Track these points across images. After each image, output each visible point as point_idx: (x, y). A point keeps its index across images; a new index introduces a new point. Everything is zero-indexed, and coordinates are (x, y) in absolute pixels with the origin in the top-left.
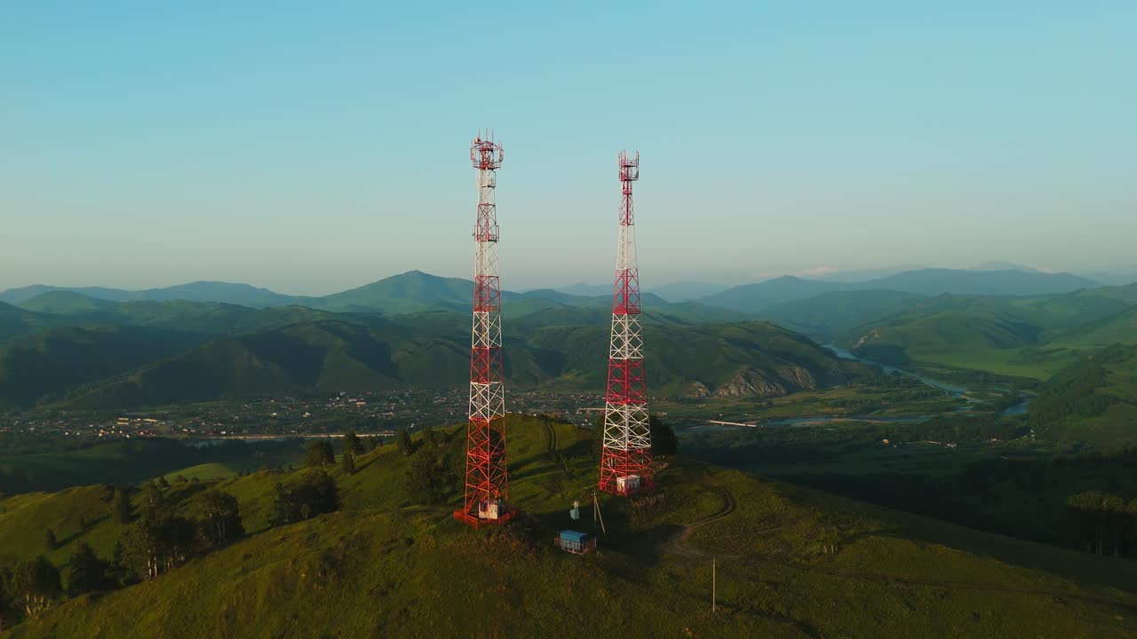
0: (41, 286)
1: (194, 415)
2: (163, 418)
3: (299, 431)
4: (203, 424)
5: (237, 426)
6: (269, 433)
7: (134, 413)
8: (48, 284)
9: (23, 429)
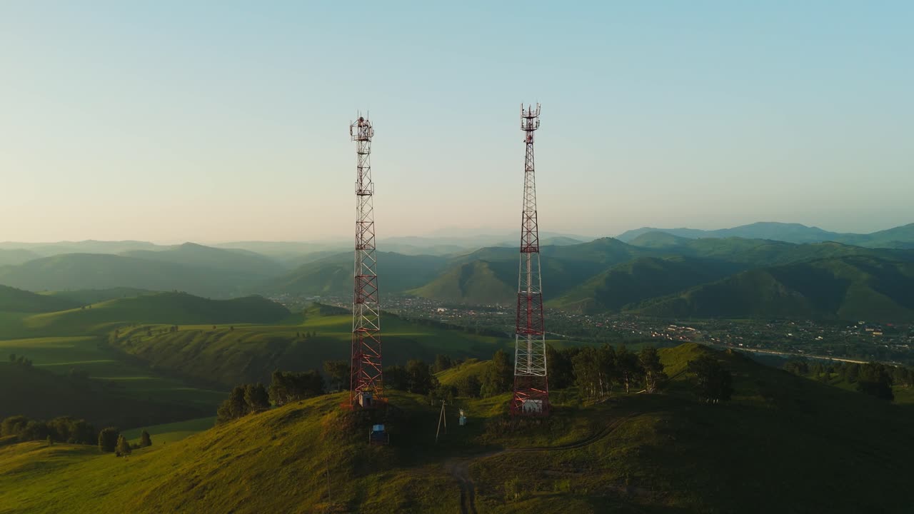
0: (648, 228)
1: (723, 328)
2: (700, 328)
3: (806, 351)
4: (728, 336)
5: (754, 340)
6: (779, 349)
7: (681, 323)
8: (652, 227)
9: (609, 325)
